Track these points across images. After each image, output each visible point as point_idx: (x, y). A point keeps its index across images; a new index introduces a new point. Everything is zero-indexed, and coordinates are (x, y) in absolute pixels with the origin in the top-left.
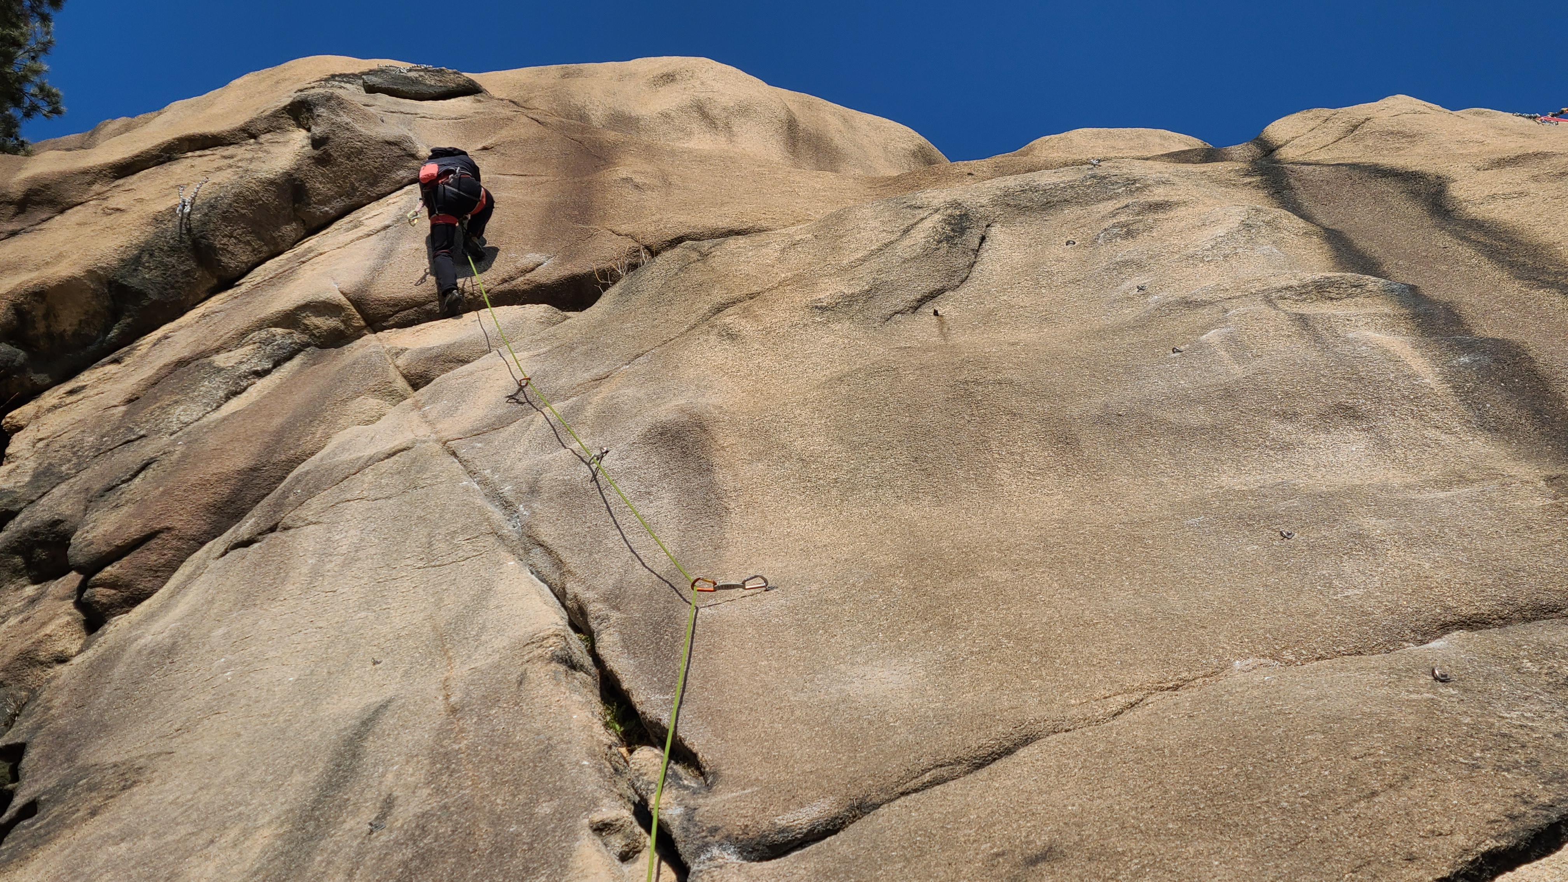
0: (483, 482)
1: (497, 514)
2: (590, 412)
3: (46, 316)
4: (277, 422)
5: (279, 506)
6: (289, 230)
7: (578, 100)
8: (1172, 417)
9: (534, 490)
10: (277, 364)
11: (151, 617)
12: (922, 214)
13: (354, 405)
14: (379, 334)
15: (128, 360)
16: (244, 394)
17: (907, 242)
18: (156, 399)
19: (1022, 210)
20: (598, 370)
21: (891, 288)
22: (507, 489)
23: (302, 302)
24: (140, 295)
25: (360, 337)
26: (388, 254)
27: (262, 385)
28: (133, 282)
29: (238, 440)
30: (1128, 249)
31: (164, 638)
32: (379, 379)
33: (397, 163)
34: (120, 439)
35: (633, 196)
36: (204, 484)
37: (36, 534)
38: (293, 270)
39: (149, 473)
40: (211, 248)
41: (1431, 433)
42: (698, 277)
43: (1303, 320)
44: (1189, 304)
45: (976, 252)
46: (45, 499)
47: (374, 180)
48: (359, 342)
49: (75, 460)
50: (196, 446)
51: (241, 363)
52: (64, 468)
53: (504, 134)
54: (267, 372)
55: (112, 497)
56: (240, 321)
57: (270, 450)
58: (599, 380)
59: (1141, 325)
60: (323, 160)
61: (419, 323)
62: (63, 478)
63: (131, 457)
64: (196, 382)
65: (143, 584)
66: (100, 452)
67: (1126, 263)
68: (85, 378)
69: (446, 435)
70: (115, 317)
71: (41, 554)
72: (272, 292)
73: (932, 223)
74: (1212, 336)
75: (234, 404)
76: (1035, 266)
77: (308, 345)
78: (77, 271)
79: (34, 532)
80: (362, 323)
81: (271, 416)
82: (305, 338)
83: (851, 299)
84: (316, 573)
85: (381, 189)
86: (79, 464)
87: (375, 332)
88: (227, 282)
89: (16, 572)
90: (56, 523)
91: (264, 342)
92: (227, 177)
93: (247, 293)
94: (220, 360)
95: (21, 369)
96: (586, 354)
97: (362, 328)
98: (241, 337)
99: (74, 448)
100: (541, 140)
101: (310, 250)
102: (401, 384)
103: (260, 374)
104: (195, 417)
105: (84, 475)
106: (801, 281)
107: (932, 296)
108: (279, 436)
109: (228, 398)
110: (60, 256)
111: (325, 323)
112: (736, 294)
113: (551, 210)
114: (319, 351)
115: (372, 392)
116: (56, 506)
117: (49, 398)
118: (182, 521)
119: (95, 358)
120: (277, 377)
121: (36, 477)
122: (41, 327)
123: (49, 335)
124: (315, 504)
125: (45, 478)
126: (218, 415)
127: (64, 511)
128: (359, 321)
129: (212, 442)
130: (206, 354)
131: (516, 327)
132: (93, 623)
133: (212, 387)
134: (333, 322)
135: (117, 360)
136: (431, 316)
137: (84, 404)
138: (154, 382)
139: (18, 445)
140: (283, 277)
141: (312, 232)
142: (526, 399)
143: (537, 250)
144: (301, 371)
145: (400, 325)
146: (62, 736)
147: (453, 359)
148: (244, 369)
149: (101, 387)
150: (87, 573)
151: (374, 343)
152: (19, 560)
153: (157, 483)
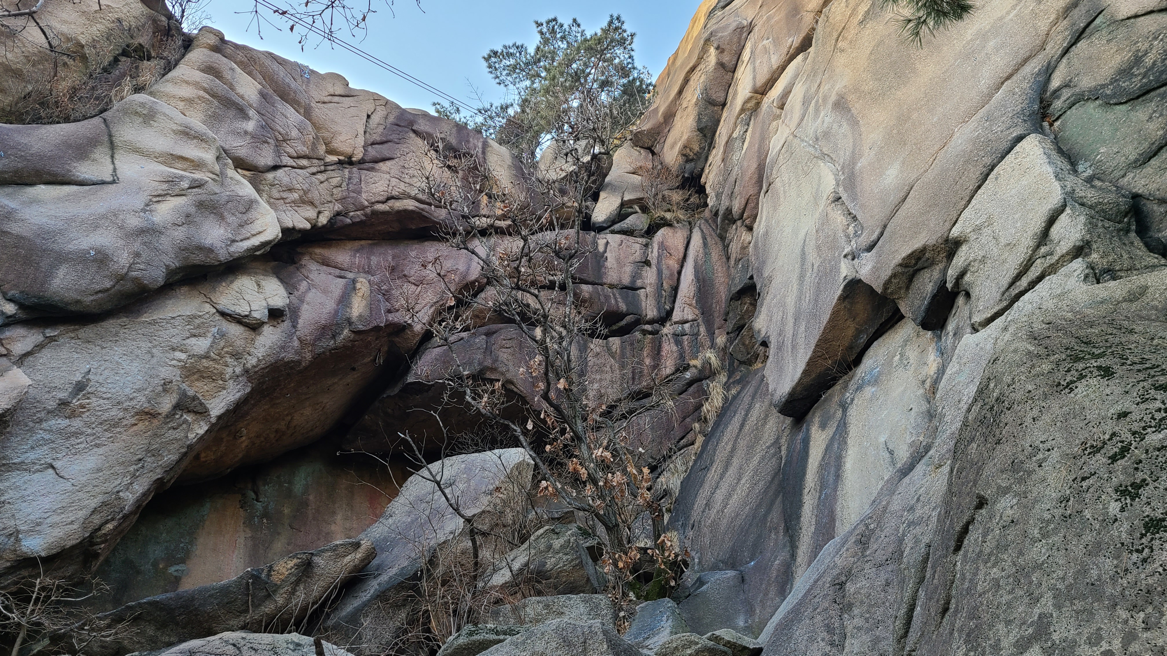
0: (806, 142)
1: (813, 151)
2: (820, 101)
3: (690, 151)
4: (757, 145)
5: (768, 178)
6: (729, 77)
10: (748, 125)
13: (771, 128)
14: (766, 96)
15: (716, 146)
16: (746, 139)
18: (728, 156)
20: (818, 82)
22: (812, 141)
23: (743, 103)
25: (762, 100)
26: (755, 70)
27: (749, 134)
28: (703, 125)
29: (751, 159)
31: (764, 229)
32: (772, 115)
33: (742, 33)
34: (726, 175)
36: (751, 178)
39: (737, 183)
40: (714, 100)
42: (828, 29)
46: (721, 203)
47: (738, 43)
48: (763, 102)
50: (743, 168)
51: (740, 131)
52: (721, 190)
54: (747, 129)
55: (734, 194)
56: (733, 120)
57: (759, 157)
58: (819, 85)
60: (722, 51)
61: (775, 83)
62: (722, 193)
63: (732, 179)
64: (733, 145)
65: (754, 213)
66: (725, 180)
68: (711, 159)
69: (792, 130)
70: (706, 136)
71: (731, 217)
72: (735, 101)
75: (745, 146)
77: (752, 113)
78: (689, 134)
79: (724, 214)
80: (761, 96)
81: (754, 145)
82: (750, 112)
84: (784, 192)
85: (743, 44)
86: (723, 187)
88: (724, 106)
89: (728, 224)
90: (727, 209)
91: (741, 122)
93: (730, 105)
94: (735, 135)
95: (695, 168)
96: (814, 75)
98: (735, 125)
99: (719, 182)
101: (737, 79)
103: (746, 131)
104: (739, 156)
105: (725, 190)
106: (854, 13)
108: (759, 150)
109: (743, 144)
110: (683, 131)
111: (752, 104)
112: (839, 31)
113: (788, 16)
114: (756, 113)
115: (773, 120)
116: (725, 203)
117: (706, 171)
118: (752, 191)
119: (709, 150)
120: (750, 129)
121: (716, 197)
122: (691, 154)
123: (695, 154)
124: (774, 172)
125: (718, 196)
126: (743, 151)
127: (727, 204)
128: (759, 96)
129: (745, 164)
130: (730, 136)
131: (797, 68)
132: (750, 229)
133: (738, 143)
134: (754, 102)
135: (714, 147)
136: (776, 80)
137: (715, 168)
138: (725, 152)
139: (708, 190)
140: (735, 93)
141: (734, 72)
142: (806, 102)
143: (791, 35)
144: (754, 123)
145: (770, 89)
146: (758, 269)
147: (787, 92)
148: (741, 133)
149: (715, 159)
150: (741, 217)
151: (767, 100)
152: (726, 222)
153: (741, 184)
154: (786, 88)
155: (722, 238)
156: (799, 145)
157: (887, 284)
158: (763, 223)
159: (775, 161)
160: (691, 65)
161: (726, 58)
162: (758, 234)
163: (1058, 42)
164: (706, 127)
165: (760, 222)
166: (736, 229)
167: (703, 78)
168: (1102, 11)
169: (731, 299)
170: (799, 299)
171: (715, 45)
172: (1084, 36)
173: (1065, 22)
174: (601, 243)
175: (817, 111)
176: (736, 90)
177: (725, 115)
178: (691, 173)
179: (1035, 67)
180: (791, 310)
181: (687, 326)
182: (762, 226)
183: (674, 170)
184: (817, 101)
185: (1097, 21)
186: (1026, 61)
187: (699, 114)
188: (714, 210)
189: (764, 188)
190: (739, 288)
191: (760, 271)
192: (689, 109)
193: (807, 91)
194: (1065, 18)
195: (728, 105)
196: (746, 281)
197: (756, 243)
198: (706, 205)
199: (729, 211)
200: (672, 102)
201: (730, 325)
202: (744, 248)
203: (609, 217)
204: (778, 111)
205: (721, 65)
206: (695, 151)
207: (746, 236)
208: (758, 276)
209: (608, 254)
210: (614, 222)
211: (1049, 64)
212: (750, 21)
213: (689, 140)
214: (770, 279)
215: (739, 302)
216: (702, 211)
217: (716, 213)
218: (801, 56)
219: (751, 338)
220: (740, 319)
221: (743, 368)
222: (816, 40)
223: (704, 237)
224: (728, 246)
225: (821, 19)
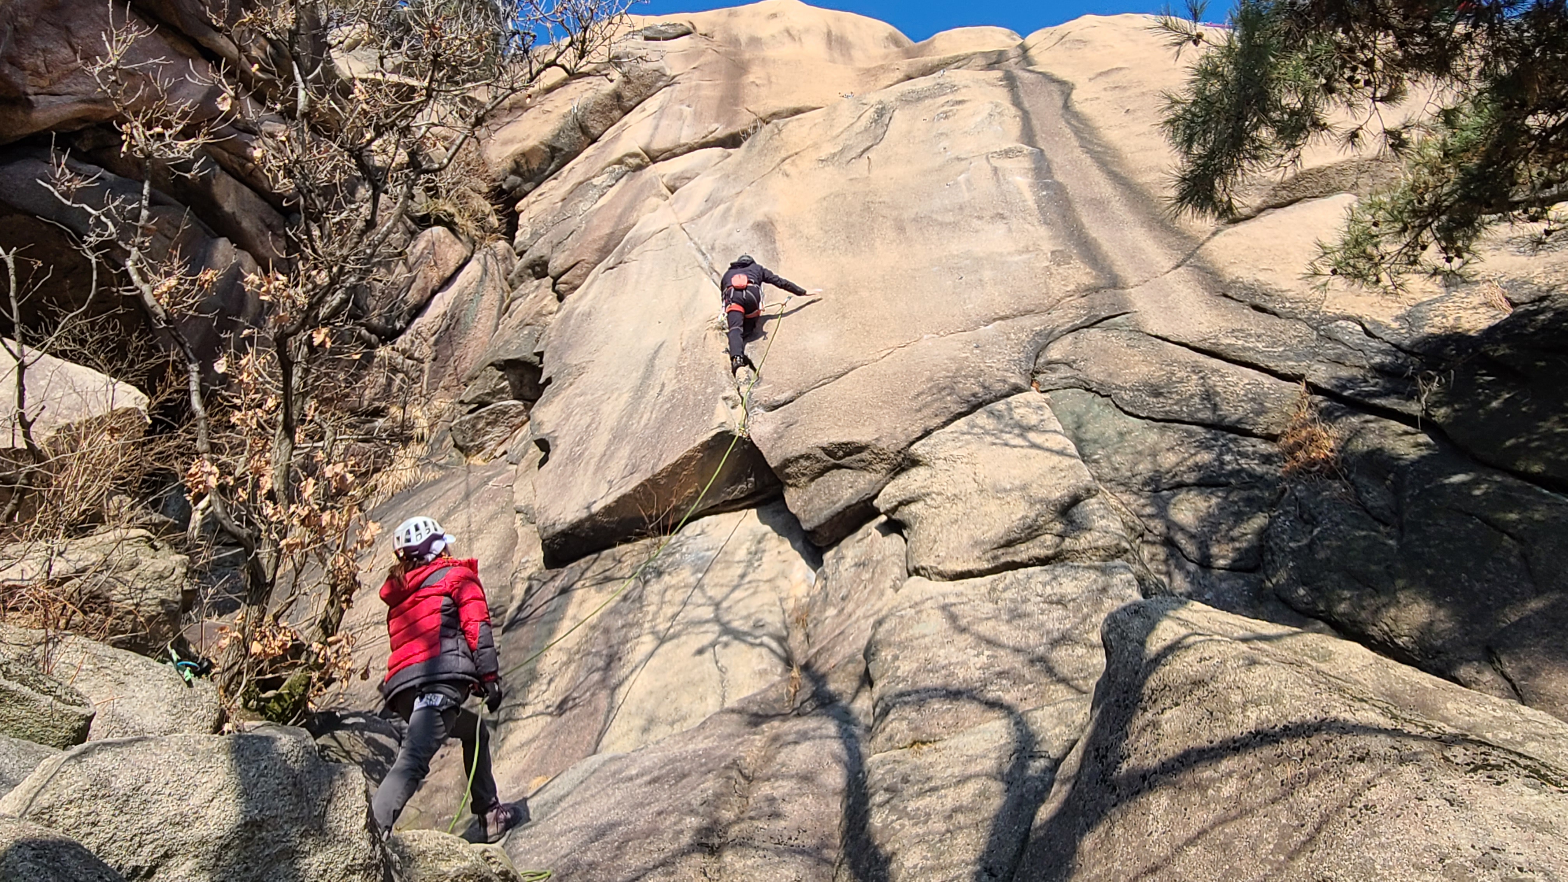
0: (695, 243)
1: (700, 258)
3: (526, 162)
4: (619, 210)
5: (622, 253)
6: (616, 113)
7: (734, 32)
8: (940, 219)
9: (713, 248)
10: (617, 181)
11: (581, 298)
12: (866, 107)
13: (647, 202)
14: (655, 165)
15: (560, 179)
16: (606, 195)
17: (859, 124)
18: (572, 200)
19: (908, 102)
20: (738, 189)
21: (851, 148)
22: (703, 248)
23: (623, 153)
24: (561, 150)
25: (648, 166)
26: (656, 128)
27: (612, 192)
28: (558, 145)
29: (604, 220)
30: (944, 126)
31: (587, 309)
32: (655, 190)
33: (658, 80)
34: (561, 218)
35: (754, 89)
36: (594, 241)
37: (536, 260)
38: (620, 135)
39: (573, 236)
40: (586, 126)
41: (1027, 226)
42: (776, 143)
43: (996, 170)
44: (959, 159)
45: (887, 125)
46: (536, 245)
47: (649, 87)
48: (648, 168)
49: (545, 228)
50: (588, 224)
51: (603, 182)
52: (542, 231)
53: (702, 60)
54: (614, 185)
55: (561, 246)
56: (601, 164)
57: (617, 224)
58: (738, 194)
59: (940, 169)
60: (628, 82)
61: (671, 158)
62: (542, 235)
63: (566, 228)
64: (586, 191)
65: (577, 282)
66: (554, 224)
67: (942, 134)
68: (544, 187)
69: (681, 221)
70: (553, 159)
71: (538, 269)
72: (612, 146)
73: (870, 113)
74: (961, 178)
75: (602, 201)
76: (909, 132)
77: (629, 171)
78: (536, 143)
79: (534, 259)
80: (649, 160)
81: (616, 208)
82: (627, 168)
83: (834, 155)
84: (637, 282)
85: (652, 91)
86: (547, 229)
87: (654, 163)
88: (594, 140)
89: (529, 275)
90: (541, 257)
91: (611, 172)
92: (590, 94)
93: (603, 146)
94: (595, 181)
95: (519, 186)
96: (734, 180)
97: (648, 162)
98: (600, 171)
99: (544, 221)
100: (717, 62)
101: (626, 124)
102: (665, 191)
103: (611, 186)
104: (588, 208)
105: (549, 234)
106: (816, 146)
107: (868, 149)
108: (620, 217)
109: (600, 197)
110: (529, 136)
111: (634, 161)
112: (790, 153)
113: (722, 99)
114: (633, 173)
115: (655, 195)
116: (540, 249)
117: (531, 197)
118: (588, 256)
119: (547, 176)
120: (617, 188)
121: (532, 235)
122: (525, 167)
123: (529, 171)
124: (635, 252)
125: (535, 235)
126: (597, 207)
127: (545, 251)
128: (647, 159)
129: (595, 221)
130: (588, 179)
131: (710, 159)
132: (561, 298)
133: (593, 193)
134: (637, 161)
135: (555, 179)
136: (675, 155)
137: (545, 201)
138: (570, 192)
139: (522, 220)
140: (616, 138)
141: (627, 113)
142: (711, 202)
143: (717, 121)
144: (626, 184)
145: (663, 160)
146: (556, 349)
147: (685, 178)
148: (605, 184)
149: (552, 192)
150: (556, 279)
151: (654, 170)
152: (530, 271)
153: (577, 241)
154: (686, 171)
155: (512, 285)
156: (685, 243)
157: (788, 462)
158: (585, 301)
159: (640, 242)
161: (627, 92)
162: (573, 308)
163: (1069, 315)
166: (539, 287)
169: (492, 364)
171: (624, 69)
172: (1099, 325)
175: (725, 218)
177: (590, 151)
178: (513, 188)
179: (1036, 325)
181: (408, 362)
182: (581, 302)
183: (493, 170)
184: (729, 209)
185: (1118, 320)
186: (1027, 312)
187: (562, 130)
188: (519, 248)
189: (608, 262)
190: (511, 357)
191: (561, 352)
192: (552, 115)
193: (717, 191)
194: (1084, 296)
195: (600, 144)
196: (525, 354)
197: (565, 318)
198: (510, 237)
199: (542, 262)
202: (541, 314)
205: (618, 95)
206: (531, 167)
207: (549, 302)
208: (552, 358)
211: (1052, 330)
212: (673, 74)
213: (532, 150)
215: (501, 373)
216: (499, 239)
217: (521, 254)
218: (718, 150)
219: (488, 424)
220: (488, 394)
221: (455, 453)
222: (750, 146)
223: (485, 271)
224: (513, 300)
225: (767, 128)
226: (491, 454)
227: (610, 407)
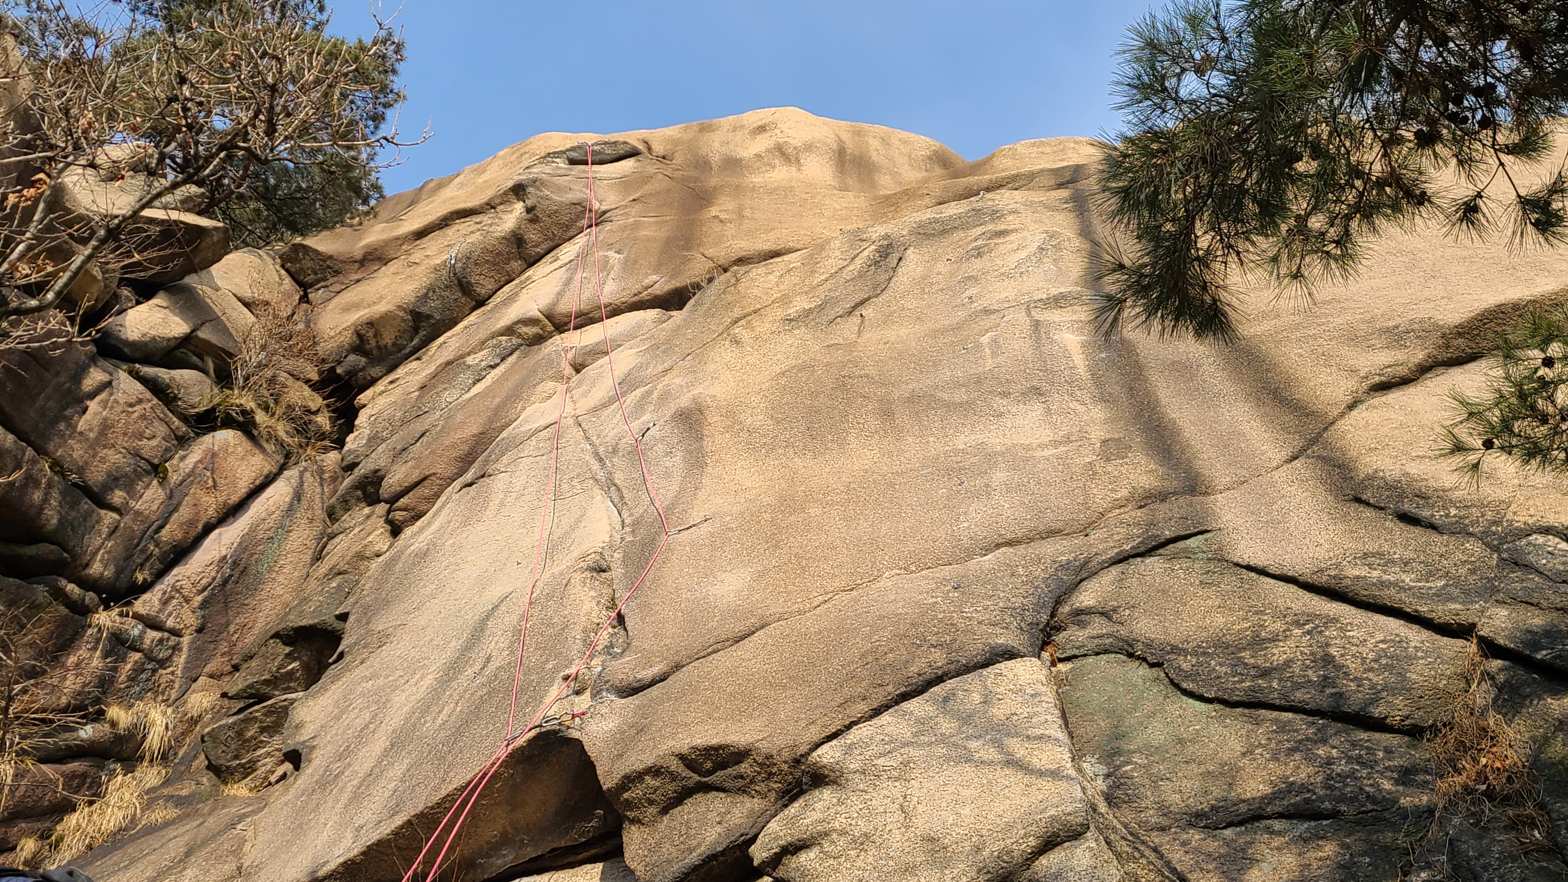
0: (591, 445)
1: (595, 465)
2: (655, 395)
3: (376, 336)
4: (498, 400)
5: (488, 462)
6: (517, 265)
7: (704, 151)
9: (614, 450)
10: (503, 360)
12: (865, 245)
13: (540, 387)
14: (562, 335)
15: (424, 358)
16: (484, 380)
17: (852, 267)
18: (434, 387)
19: (928, 236)
20: (667, 365)
21: (836, 301)
22: (602, 450)
23: (516, 320)
25: (551, 337)
26: (569, 282)
27: (495, 373)
28: (425, 310)
29: (473, 415)
30: (975, 266)
31: (424, 546)
32: (554, 370)
33: (581, 217)
34: (414, 414)
35: (717, 226)
36: (454, 445)
37: (367, 478)
39: (424, 439)
40: (471, 285)
41: (1073, 405)
42: (730, 299)
43: (1037, 325)
44: (987, 312)
45: (894, 269)
46: (374, 453)
47: (567, 228)
48: (551, 341)
49: (390, 428)
50: (449, 421)
51: (482, 361)
52: (384, 434)
54: (497, 365)
55: (404, 454)
56: (482, 335)
57: (491, 420)
58: (666, 371)
59: (958, 327)
60: (535, 220)
61: (587, 325)
62: (384, 440)
63: (418, 427)
64: (456, 375)
65: (421, 508)
66: (404, 422)
67: (970, 278)
68: (401, 371)
69: (579, 412)
70: (416, 331)
71: (370, 490)
72: (503, 310)
73: (870, 252)
74: (986, 339)
75: (478, 388)
76: (925, 278)
77: (522, 345)
78: (391, 307)
79: (365, 477)
80: (553, 329)
81: (494, 397)
82: (520, 341)
83: (810, 311)
85: (571, 233)
86: (392, 431)
87: (561, 333)
88: (481, 304)
89: (358, 499)
90: (377, 471)
91: (495, 347)
93: (491, 311)
94: (470, 360)
95: (363, 370)
96: (665, 351)
97: (552, 332)
98: (481, 346)
99: (390, 420)
100: (669, 191)
101: (528, 279)
103: (493, 367)
104: (455, 398)
105: (394, 439)
106: (785, 300)
107: (862, 302)
108: (497, 410)
109: (474, 384)
110: (382, 298)
111: (530, 331)
112: (746, 311)
113: (668, 242)
114: (528, 348)
115: (552, 377)
116: (378, 459)
117: (380, 386)
118: (442, 468)
119: (407, 357)
120: (502, 368)
121: (370, 440)
122: (373, 343)
123: (378, 348)
124: (505, 460)
125: (375, 440)
126: (467, 396)
127: (382, 463)
128: (550, 328)
129: (459, 417)
130: (462, 357)
131: (639, 326)
132: (396, 530)
133: (466, 377)
134: (535, 330)
135: (418, 359)
136: (593, 321)
137: (398, 391)
138: (435, 376)
139: (362, 419)
140: (511, 299)
141: (531, 265)
142: (627, 384)
143: (656, 272)
144: (516, 363)
145: (575, 328)
146: (366, 608)
147: (599, 351)
148: (483, 363)
149: (408, 378)
150: (393, 500)
151: (559, 342)
152: (359, 493)
153: (428, 445)
154: (604, 342)
155: (332, 515)
156: (577, 443)
157: (630, 780)
158: (427, 535)
159: (517, 443)
160: (469, 205)
161: (532, 235)
162: (407, 547)
163: (1116, 537)
164: (429, 317)
165: (422, 530)
166: (368, 517)
167: (476, 237)
168: (1207, 531)
169: (276, 635)
170: (426, 707)
171: (529, 203)
172: (1161, 551)
173: (1139, 513)
174: (95, 376)
175: (640, 406)
176: (517, 294)
177: (472, 318)
178: (352, 373)
179: (1062, 554)
180: (394, 719)
181: (152, 635)
182: (422, 538)
183: (325, 347)
184: (648, 394)
185: (1192, 542)
186: (1051, 533)
187: (431, 289)
188: (350, 459)
189: (469, 476)
190: (304, 623)
191: (369, 613)
192: (419, 269)
193: (640, 367)
194: (1141, 507)
195: (488, 307)
196: (327, 617)
197: (393, 561)
198: (340, 443)
199: (376, 479)
200: (397, 238)
201: (239, 683)
202: (361, 557)
203: (145, 344)
204: (568, 370)
205: (517, 240)
206: (382, 343)
207: (379, 538)
208: (358, 621)
209: (93, 406)
210: (148, 361)
211: (1087, 561)
212: (603, 208)
213: (386, 318)
214: (384, 639)
215: (288, 649)
216: (326, 450)
217: (350, 468)
218: (652, 314)
219: (263, 730)
220: (266, 682)
221: (207, 779)
222: (697, 304)
223: (298, 496)
224: (332, 537)
225: (724, 277)
226: (266, 778)
227: (404, 695)
